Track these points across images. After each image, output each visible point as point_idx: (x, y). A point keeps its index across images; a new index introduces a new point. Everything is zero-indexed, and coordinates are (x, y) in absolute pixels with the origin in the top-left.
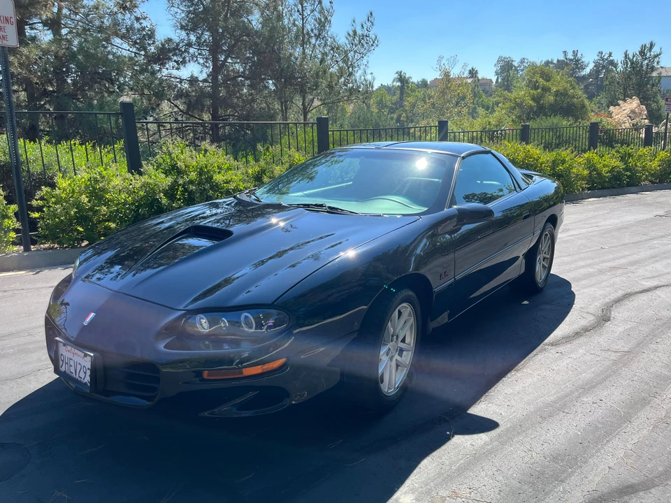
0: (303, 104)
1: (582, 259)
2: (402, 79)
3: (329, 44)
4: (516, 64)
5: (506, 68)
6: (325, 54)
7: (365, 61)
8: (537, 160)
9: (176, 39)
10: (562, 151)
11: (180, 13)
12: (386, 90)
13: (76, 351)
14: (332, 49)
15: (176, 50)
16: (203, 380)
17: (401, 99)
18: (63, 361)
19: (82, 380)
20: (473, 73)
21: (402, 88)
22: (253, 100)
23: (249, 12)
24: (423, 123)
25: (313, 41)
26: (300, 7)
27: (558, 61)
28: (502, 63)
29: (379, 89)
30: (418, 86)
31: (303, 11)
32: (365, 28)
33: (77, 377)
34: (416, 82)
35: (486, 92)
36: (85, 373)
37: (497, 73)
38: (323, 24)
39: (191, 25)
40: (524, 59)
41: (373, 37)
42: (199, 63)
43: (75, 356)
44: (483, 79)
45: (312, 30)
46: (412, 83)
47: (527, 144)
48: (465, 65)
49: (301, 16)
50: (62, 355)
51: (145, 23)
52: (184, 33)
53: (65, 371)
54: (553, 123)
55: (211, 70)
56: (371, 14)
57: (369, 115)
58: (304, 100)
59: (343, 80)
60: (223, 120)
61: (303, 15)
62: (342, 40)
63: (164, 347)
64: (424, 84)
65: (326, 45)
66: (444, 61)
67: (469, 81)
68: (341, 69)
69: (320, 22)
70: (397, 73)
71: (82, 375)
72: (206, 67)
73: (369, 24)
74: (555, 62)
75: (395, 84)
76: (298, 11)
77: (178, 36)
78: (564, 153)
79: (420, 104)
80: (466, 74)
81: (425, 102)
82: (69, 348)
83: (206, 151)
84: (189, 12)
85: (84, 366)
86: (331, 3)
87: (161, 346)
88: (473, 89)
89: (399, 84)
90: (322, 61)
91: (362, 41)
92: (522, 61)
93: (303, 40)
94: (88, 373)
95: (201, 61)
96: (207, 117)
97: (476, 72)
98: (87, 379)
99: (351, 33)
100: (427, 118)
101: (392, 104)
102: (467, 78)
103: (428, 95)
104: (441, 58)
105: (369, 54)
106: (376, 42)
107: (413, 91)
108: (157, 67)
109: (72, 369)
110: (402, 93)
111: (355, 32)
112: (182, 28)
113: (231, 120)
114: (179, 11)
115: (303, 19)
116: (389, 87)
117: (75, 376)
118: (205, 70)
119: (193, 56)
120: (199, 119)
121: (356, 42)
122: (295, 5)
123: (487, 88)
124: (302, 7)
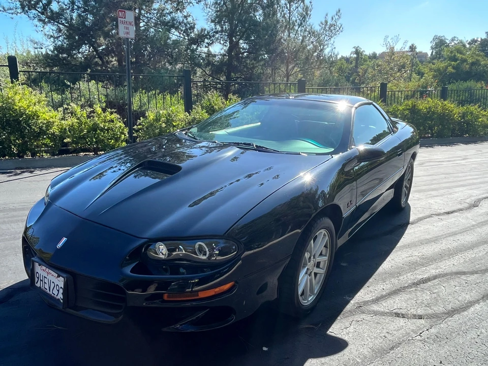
0: (287, 70)
1: (471, 175)
2: (357, 52)
3: (307, 30)
4: (448, 42)
5: (440, 44)
6: (304, 37)
7: (332, 42)
8: (451, 112)
9: (208, 29)
10: (472, 106)
11: (212, 12)
12: (345, 60)
13: (50, 271)
14: (310, 33)
15: (208, 36)
16: (164, 301)
17: (356, 67)
18: (38, 278)
19: (55, 296)
20: (412, 48)
21: (357, 59)
22: (254, 68)
23: (255, 10)
24: (371, 85)
25: (296, 28)
26: (288, 5)
27: (481, 39)
28: (437, 41)
29: (340, 59)
30: (370, 57)
31: (290, 8)
32: (334, 20)
33: (51, 293)
34: (368, 54)
35: (421, 62)
36: (58, 291)
37: (432, 48)
38: (304, 17)
39: (217, 20)
40: (455, 37)
41: (340, 26)
42: (221, 43)
43: (50, 275)
44: (420, 52)
45: (296, 21)
46: (365, 55)
47: (445, 100)
48: (406, 42)
49: (288, 11)
50: (37, 273)
51: (190, 19)
52: (213, 24)
53: (40, 287)
54: (468, 86)
55: (228, 47)
56: (339, 11)
57: (331, 77)
58: (287, 68)
59: (316, 54)
60: (234, 80)
61: (290, 10)
62: (317, 28)
63: (131, 272)
64: (374, 56)
65: (305, 30)
66: (389, 40)
67: (410, 54)
68: (315, 47)
69: (301, 15)
70: (354, 48)
71: (55, 292)
72: (225, 46)
73: (337, 17)
74: (479, 40)
75: (352, 55)
76: (287, 8)
77: (209, 26)
78: (473, 107)
79: (370, 70)
80: (407, 49)
81: (374, 69)
82: (44, 268)
83: (230, 99)
84: (217, 11)
85: (57, 285)
86: (310, 2)
87: (128, 270)
88: (412, 59)
89: (355, 56)
90: (303, 41)
91: (331, 28)
92: (453, 40)
93: (289, 27)
94: (61, 291)
95: (222, 42)
96: (223, 78)
97: (415, 48)
98: (60, 296)
99: (323, 22)
100: (375, 80)
101: (349, 70)
102: (408, 52)
103: (377, 64)
104: (387, 37)
105: (335, 36)
106: (341, 29)
107: (365, 61)
108: (195, 47)
109: (47, 287)
110: (357, 63)
111: (326, 22)
112: (212, 21)
113: (239, 81)
114: (210, 10)
115: (290, 13)
116: (347, 58)
117: (48, 292)
118: (225, 48)
119: (217, 39)
120: (218, 80)
121: (327, 29)
122: (286, 4)
123: (423, 59)
124: (290, 6)
